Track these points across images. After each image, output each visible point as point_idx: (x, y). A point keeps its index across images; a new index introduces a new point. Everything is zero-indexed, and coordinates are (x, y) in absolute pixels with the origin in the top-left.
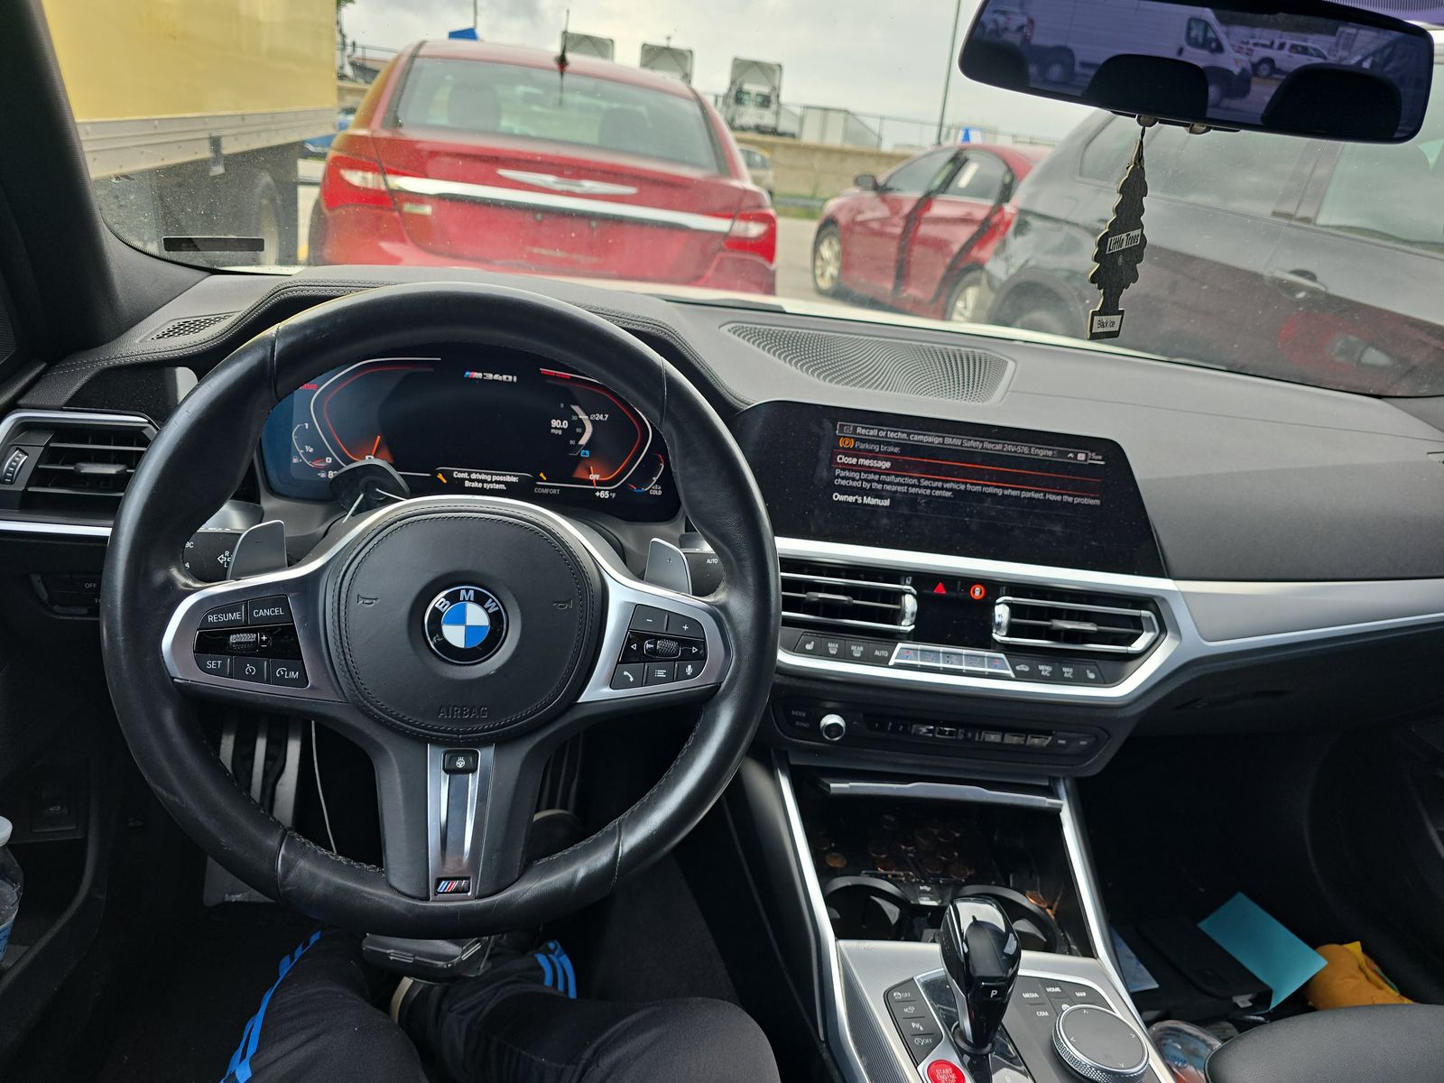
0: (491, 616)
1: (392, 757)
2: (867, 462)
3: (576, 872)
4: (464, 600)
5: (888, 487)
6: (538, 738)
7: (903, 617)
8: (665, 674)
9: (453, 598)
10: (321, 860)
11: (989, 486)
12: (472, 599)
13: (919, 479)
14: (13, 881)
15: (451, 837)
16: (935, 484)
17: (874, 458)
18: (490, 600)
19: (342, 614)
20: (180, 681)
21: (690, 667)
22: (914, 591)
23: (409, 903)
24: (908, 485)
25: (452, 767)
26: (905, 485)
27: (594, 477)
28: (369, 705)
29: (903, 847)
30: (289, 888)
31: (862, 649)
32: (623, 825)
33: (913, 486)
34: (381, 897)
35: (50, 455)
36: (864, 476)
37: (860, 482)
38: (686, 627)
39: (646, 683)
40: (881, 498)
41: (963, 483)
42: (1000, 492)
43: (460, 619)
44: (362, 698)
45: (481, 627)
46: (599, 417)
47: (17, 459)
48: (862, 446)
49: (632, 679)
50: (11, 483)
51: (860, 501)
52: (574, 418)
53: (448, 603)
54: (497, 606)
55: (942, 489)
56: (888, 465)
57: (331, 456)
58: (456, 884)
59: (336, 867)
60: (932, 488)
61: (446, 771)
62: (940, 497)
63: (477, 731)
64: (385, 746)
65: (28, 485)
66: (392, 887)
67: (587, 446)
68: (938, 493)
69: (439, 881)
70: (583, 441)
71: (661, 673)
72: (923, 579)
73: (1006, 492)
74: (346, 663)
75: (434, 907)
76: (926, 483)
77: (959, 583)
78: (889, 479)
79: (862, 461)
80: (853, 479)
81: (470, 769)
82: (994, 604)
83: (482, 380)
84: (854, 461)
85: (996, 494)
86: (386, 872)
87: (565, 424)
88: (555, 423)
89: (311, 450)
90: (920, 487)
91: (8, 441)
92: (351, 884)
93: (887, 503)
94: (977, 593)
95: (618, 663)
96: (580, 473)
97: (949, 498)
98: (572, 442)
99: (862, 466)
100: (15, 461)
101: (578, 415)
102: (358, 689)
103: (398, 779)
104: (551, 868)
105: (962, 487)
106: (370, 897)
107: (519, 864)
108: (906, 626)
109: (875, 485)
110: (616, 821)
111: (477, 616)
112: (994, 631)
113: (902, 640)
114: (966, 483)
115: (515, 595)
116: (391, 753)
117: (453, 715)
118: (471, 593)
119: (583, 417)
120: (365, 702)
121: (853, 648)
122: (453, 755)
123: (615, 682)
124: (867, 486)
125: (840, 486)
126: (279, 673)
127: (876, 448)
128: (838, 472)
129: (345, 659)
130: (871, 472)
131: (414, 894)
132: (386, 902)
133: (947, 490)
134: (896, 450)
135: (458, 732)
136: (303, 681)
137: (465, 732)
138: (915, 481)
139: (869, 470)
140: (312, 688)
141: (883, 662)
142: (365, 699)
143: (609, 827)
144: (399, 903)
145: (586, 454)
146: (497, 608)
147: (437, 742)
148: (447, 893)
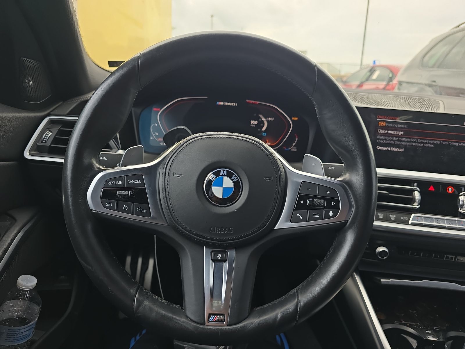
0: (235, 183)
1: (188, 252)
2: (392, 132)
3: (277, 315)
4: (222, 175)
5: (403, 143)
6: (256, 246)
7: (414, 202)
8: (318, 215)
9: (217, 174)
10: (155, 302)
11: (451, 142)
12: (226, 175)
13: (417, 139)
14: (38, 304)
15: (215, 293)
16: (425, 141)
17: (395, 130)
18: (234, 176)
19: (166, 181)
20: (94, 212)
21: (331, 212)
22: (418, 189)
23: (195, 326)
24: (412, 142)
25: (215, 259)
26: (410, 142)
27: (268, 144)
28: (178, 225)
29: (411, 311)
30: (139, 314)
31: (395, 216)
32: (299, 292)
33: (415, 142)
34: (183, 322)
35: (60, 133)
36: (391, 138)
37: (389, 141)
38: (328, 192)
39: (309, 219)
40: (400, 148)
41: (439, 141)
42: (457, 144)
43: (220, 184)
44: (175, 222)
45: (230, 188)
46: (270, 119)
47: (48, 134)
48: (390, 125)
49: (301, 218)
50: (45, 143)
51: (390, 150)
52: (260, 120)
53: (215, 176)
54: (237, 178)
55: (429, 143)
56: (402, 133)
58: (217, 318)
59: (162, 305)
60: (424, 143)
61: (213, 260)
62: (428, 147)
63: (228, 240)
64: (185, 247)
65: (51, 144)
66: (187, 317)
67: (265, 131)
68: (427, 145)
69: (210, 315)
70: (264, 129)
71: (316, 215)
72: (422, 184)
73: (460, 144)
74: (168, 205)
75: (207, 328)
76: (421, 141)
77: (441, 186)
78: (403, 139)
79: (389, 132)
80: (386, 140)
81: (224, 260)
82: (459, 196)
83: (224, 106)
84: (386, 132)
85: (455, 145)
86: (185, 309)
87: (256, 122)
88: (252, 122)
89: (158, 134)
90: (418, 143)
91: (45, 127)
92: (168, 314)
93: (402, 150)
94: (450, 190)
95: (294, 210)
97: (432, 147)
98: (259, 130)
99: (390, 134)
100: (47, 134)
101: (261, 119)
102: (173, 218)
103: (190, 264)
104: (264, 312)
105: (439, 142)
106: (177, 321)
107: (248, 309)
108: (416, 206)
109: (396, 142)
110: (295, 290)
111: (228, 183)
112: (459, 208)
113: (414, 212)
114: (440, 141)
115: (245, 173)
116: (187, 250)
117: (217, 231)
118: (225, 172)
119: (264, 119)
120: (176, 224)
121: (391, 216)
122: (216, 253)
123: (292, 219)
124: (392, 142)
125: (380, 143)
126: (138, 210)
127: (396, 126)
128: (378, 137)
129: (167, 203)
130: (394, 137)
131: (198, 321)
132: (184, 324)
133: (431, 144)
134: (406, 126)
135: (219, 241)
136: (148, 214)
137: (222, 241)
138: (415, 140)
139: (393, 135)
140: (152, 217)
141: (406, 223)
142: (176, 222)
143: (292, 292)
144: (191, 326)
145: (265, 134)
146: (237, 180)
147: (209, 246)
148: (214, 321)
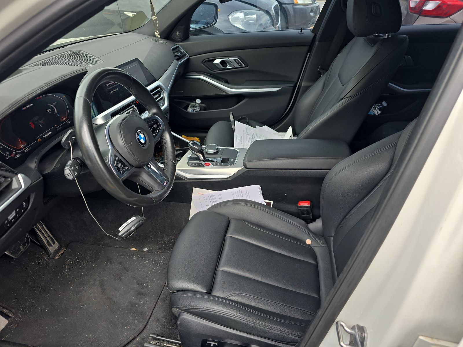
27: (64, 119)
46: (54, 104)
49: (155, 135)
51: (114, 91)
52: (50, 107)
57: (14, 151)
70: (56, 112)
71: (158, 131)
87: (50, 110)
88: (48, 111)
89: (8, 153)
93: (118, 89)
96: (61, 121)
98: (54, 113)
119: (52, 106)
122: (148, 165)
145: (58, 114)
